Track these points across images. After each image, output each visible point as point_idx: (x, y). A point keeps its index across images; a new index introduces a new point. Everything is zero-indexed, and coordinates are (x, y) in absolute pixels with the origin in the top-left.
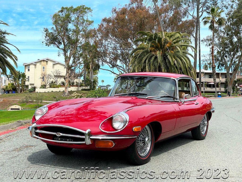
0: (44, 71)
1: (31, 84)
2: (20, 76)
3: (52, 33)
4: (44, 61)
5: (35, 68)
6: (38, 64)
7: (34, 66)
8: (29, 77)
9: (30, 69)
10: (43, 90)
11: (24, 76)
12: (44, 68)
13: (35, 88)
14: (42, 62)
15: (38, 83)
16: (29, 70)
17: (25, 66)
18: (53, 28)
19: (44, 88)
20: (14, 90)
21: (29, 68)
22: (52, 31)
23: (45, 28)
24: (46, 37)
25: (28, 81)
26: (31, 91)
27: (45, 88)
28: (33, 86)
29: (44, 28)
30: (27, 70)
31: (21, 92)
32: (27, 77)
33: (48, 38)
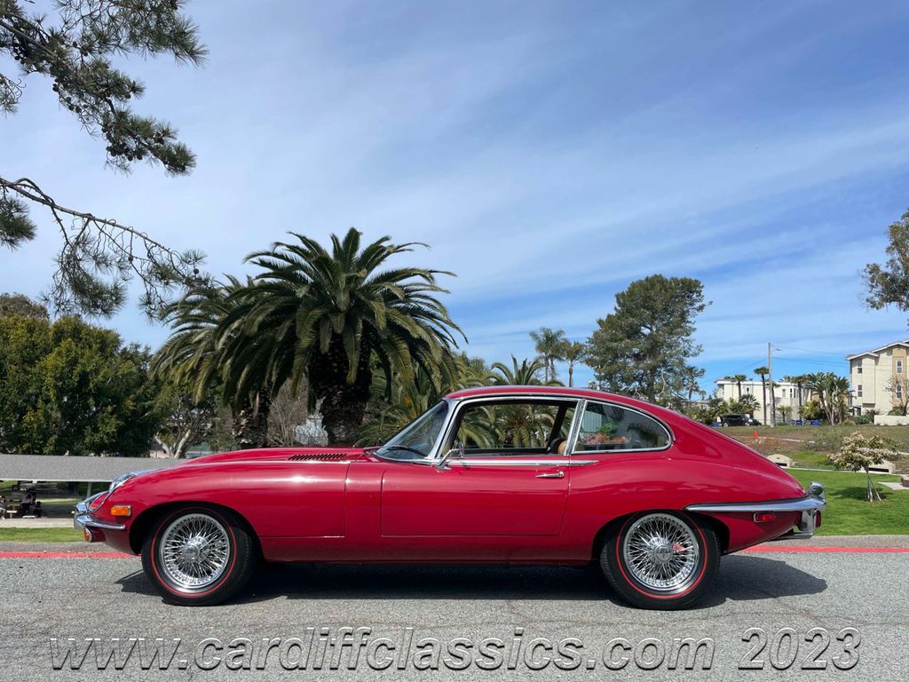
0: (899, 371)
1: (866, 405)
2: (833, 384)
3: (886, 275)
4: (899, 346)
5: (876, 363)
6: (883, 356)
7: (874, 361)
8: (860, 387)
9: (863, 367)
10: (893, 420)
11: (843, 384)
12: (899, 364)
13: (874, 413)
14: (895, 350)
15: (884, 402)
16: (860, 371)
17: (851, 360)
18: (892, 261)
19: (897, 414)
20: (820, 416)
21: (860, 365)
22: (889, 270)
23: (871, 263)
24: (872, 286)
25: (860, 394)
26: (861, 422)
27: (904, 415)
28: (869, 409)
29: (868, 266)
30: (855, 369)
31: (836, 422)
32: (853, 387)
33: (880, 288)
